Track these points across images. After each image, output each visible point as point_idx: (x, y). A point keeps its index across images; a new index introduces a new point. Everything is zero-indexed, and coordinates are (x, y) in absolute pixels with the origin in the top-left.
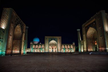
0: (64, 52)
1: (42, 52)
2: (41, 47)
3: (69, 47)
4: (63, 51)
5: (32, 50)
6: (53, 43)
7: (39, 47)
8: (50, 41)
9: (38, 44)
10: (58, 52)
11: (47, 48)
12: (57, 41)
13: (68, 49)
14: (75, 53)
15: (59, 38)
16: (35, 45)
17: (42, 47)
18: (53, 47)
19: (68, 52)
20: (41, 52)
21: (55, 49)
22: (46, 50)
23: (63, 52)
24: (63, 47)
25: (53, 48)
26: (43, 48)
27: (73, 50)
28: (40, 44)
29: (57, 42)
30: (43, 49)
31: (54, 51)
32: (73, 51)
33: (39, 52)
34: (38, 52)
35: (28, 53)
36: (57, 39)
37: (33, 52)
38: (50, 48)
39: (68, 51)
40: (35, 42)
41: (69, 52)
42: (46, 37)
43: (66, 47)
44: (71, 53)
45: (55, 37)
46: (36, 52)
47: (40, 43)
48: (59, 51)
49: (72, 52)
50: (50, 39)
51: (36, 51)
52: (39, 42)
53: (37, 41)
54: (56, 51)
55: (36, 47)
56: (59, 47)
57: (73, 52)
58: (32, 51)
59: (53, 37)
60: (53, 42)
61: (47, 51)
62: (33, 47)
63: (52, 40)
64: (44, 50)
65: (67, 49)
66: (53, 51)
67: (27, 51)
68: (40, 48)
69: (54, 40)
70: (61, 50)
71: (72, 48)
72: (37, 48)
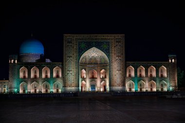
0: (136, 92)
1: (54, 91)
2: (52, 73)
3: (154, 74)
4: (131, 87)
5: (15, 84)
6: (95, 59)
7: (43, 76)
8: (81, 51)
9: (40, 64)
10: (111, 91)
11: (71, 77)
12: (107, 52)
13: (152, 78)
14: (174, 96)
15: (116, 40)
16: (29, 66)
17: (54, 75)
18: (93, 73)
19: (152, 92)
20: (52, 94)
21: (103, 79)
22: (69, 83)
23: (131, 93)
24: (133, 74)
25: (96, 76)
26: (58, 76)
27: (168, 84)
28: (48, 65)
29: (108, 56)
30: (60, 82)
31: (99, 87)
32: (169, 86)
33: (43, 91)
34: (40, 94)
36: (108, 44)
37: (21, 91)
38: (84, 79)
39: (151, 86)
40: (27, 55)
41: (155, 90)
42: (67, 36)
43: (144, 74)
44: (160, 95)
45: (101, 37)
46: (32, 91)
47: (48, 61)
48: (118, 88)
49: (165, 89)
50: (83, 46)
51: (30, 89)
52: (41, 56)
53: (33, 50)
54: (105, 87)
55: (32, 76)
56: (117, 75)
57: (168, 92)
58: (16, 90)
59: (93, 36)
60: (94, 53)
61: (71, 89)
62: (21, 75)
63: (89, 46)
64: (61, 85)
65: (147, 79)
66: (93, 86)
68: (46, 79)
69: (99, 46)
70: (124, 85)
71: (165, 75)
72: (35, 76)
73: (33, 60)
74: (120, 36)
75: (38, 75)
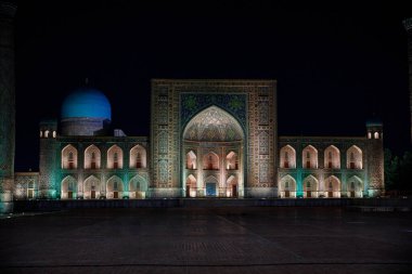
0: (299, 199)
1: (131, 195)
2: (126, 159)
3: (337, 162)
4: (290, 188)
6: (216, 130)
7: (110, 164)
8: (187, 114)
9: (103, 140)
10: (248, 196)
11: (166, 166)
12: (240, 115)
13: (331, 171)
15: (259, 93)
16: (80, 143)
17: (132, 162)
18: (211, 159)
19: (332, 199)
20: (127, 201)
21: (231, 172)
23: (288, 200)
24: (293, 162)
25: (217, 165)
26: (139, 165)
27: (365, 183)
28: (118, 141)
29: (243, 125)
30: (142, 177)
31: (223, 188)
33: (109, 195)
34: (103, 200)
35: (19, 204)
36: (242, 99)
37: (64, 195)
38: (192, 171)
39: (331, 186)
40: (77, 121)
41: (337, 194)
42: (158, 84)
43: (315, 161)
44: (349, 205)
45: (226, 85)
46: (87, 195)
47: (119, 133)
48: (262, 190)
49: (360, 194)
50: (191, 103)
51: (83, 191)
52: (105, 123)
53: (90, 112)
54: (235, 187)
55: (87, 163)
56: (260, 162)
57: (366, 199)
58: (53, 192)
59: (212, 83)
60: (213, 119)
62: (65, 161)
63: (203, 104)
64: (145, 184)
65: (321, 173)
67: (19, 192)
68: (116, 170)
69: (223, 103)
70: (274, 184)
71: (360, 164)
72: (93, 165)
73: (88, 131)
74: (267, 85)
75: (98, 163)
